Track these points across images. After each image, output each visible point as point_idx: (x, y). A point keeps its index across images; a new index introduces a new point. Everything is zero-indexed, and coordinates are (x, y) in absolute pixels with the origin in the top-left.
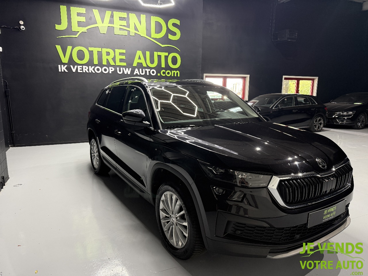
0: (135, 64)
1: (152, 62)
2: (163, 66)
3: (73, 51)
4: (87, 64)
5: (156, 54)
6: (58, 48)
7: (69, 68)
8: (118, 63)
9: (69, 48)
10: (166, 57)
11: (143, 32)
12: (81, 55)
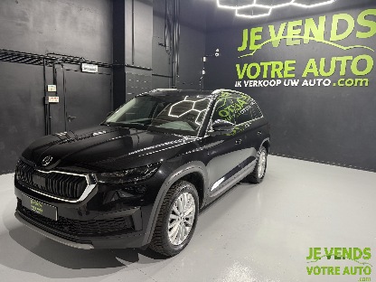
0: (304, 75)
1: (327, 70)
2: (342, 72)
3: (248, 68)
4: (257, 79)
5: (334, 59)
6: (238, 66)
7: (242, 84)
8: (286, 75)
9: (245, 65)
10: (349, 62)
11: (319, 37)
12: (253, 71)
